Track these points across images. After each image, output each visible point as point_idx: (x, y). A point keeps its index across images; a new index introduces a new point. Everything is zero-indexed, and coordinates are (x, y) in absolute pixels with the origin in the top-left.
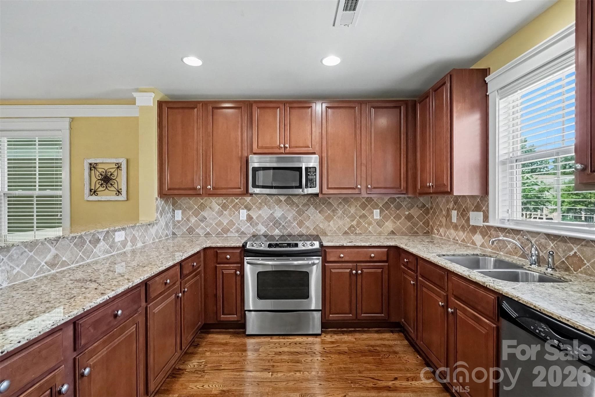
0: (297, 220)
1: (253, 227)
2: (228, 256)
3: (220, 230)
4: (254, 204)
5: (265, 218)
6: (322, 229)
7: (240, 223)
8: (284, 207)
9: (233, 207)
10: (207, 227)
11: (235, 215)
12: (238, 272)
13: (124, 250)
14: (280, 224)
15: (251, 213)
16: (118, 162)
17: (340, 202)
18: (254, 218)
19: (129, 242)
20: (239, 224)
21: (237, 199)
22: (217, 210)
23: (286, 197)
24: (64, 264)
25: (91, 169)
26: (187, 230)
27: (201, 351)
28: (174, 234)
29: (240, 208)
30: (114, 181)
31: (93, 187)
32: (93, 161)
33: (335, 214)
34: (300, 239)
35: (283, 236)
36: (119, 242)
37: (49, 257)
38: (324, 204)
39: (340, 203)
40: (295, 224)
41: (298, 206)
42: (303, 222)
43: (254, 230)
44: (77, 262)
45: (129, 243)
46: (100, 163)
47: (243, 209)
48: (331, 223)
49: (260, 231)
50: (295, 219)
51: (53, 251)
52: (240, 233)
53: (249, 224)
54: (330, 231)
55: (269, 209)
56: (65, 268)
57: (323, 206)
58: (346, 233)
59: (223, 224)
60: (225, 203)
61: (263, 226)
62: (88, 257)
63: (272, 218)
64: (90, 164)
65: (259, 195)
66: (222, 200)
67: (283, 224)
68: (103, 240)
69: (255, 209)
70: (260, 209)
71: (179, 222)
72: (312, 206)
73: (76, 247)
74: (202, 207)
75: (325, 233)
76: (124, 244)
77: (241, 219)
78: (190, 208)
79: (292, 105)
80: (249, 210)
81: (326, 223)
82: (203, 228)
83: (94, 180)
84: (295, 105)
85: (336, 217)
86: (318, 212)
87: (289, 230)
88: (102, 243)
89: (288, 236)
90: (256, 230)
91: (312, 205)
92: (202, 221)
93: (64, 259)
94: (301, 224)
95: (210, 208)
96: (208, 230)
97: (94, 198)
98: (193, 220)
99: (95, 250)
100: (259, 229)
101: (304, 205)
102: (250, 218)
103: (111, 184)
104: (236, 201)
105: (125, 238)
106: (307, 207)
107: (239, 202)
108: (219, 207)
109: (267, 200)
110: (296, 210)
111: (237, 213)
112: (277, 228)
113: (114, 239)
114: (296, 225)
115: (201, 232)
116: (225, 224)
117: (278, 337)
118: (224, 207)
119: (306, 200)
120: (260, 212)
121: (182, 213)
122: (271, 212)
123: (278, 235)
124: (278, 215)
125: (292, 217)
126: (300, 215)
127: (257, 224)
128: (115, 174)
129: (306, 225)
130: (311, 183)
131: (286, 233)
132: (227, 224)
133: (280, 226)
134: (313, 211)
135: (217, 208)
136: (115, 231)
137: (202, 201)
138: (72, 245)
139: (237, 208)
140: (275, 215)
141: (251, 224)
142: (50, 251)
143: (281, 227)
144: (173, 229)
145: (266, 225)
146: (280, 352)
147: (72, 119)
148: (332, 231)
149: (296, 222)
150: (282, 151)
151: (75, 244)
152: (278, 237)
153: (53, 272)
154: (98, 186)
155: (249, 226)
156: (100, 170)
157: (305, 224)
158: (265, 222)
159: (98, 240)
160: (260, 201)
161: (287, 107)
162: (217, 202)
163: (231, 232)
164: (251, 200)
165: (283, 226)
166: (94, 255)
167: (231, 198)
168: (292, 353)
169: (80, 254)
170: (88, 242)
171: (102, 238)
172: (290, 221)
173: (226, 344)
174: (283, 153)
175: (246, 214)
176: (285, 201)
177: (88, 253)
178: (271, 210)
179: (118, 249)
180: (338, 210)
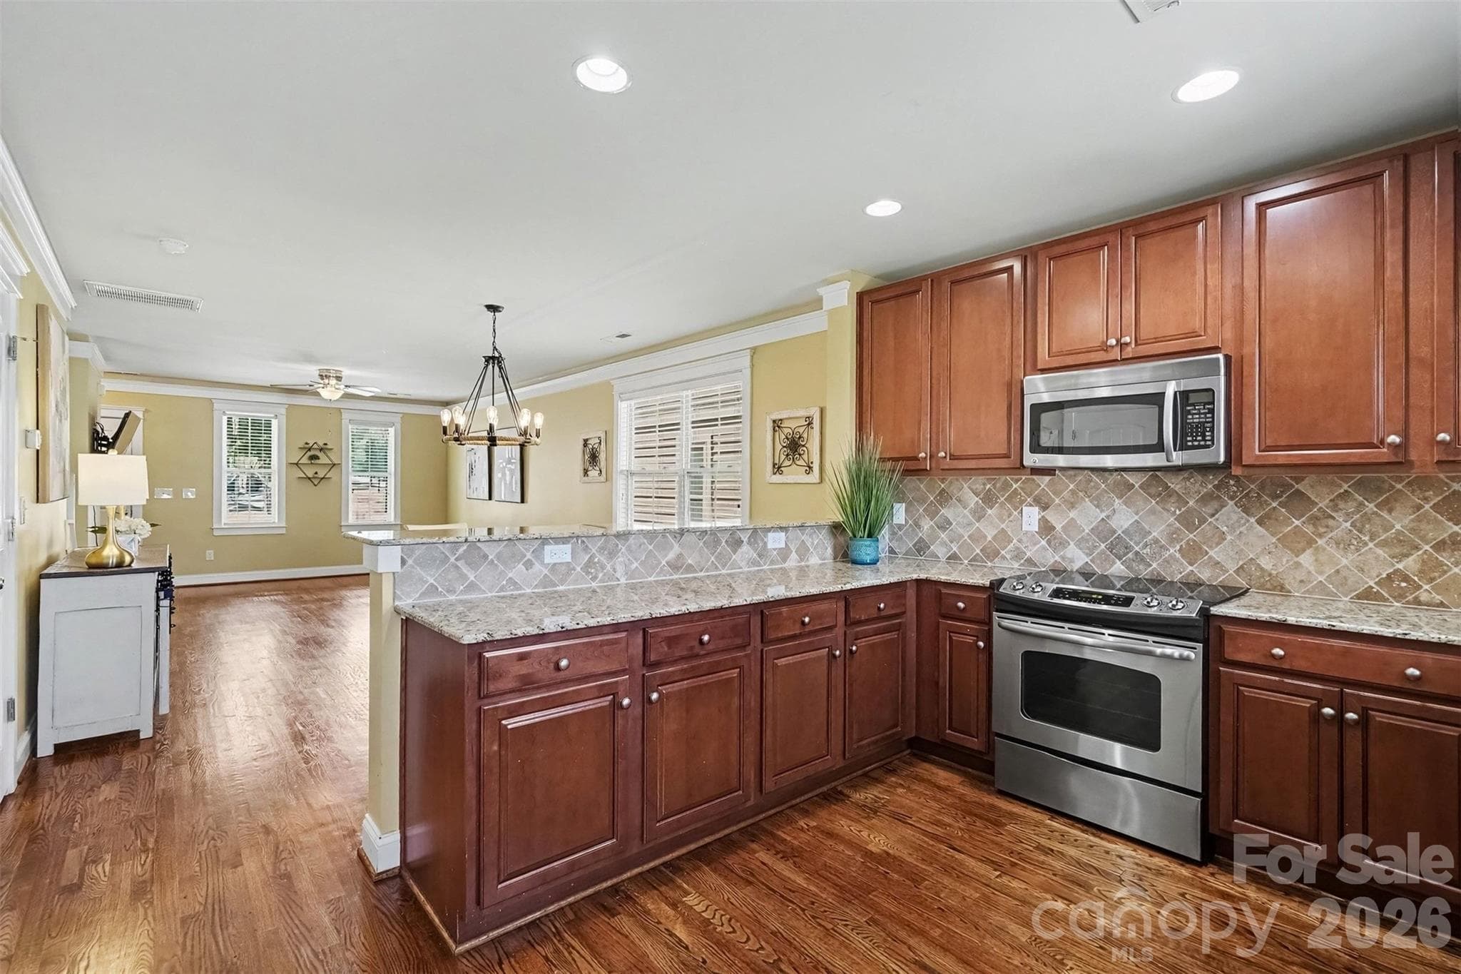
0: (1179, 540)
1: (1055, 550)
2: (961, 605)
3: (978, 551)
4: (1057, 493)
5: (1087, 531)
6: (1270, 575)
7: (1025, 539)
8: (1140, 503)
9: (1009, 499)
10: (952, 542)
11: (1010, 519)
12: (981, 644)
13: (784, 566)
14: (1128, 548)
15: (1051, 516)
16: (808, 414)
17: (1342, 491)
18: (1059, 527)
19: (794, 552)
20: (1020, 541)
21: (1017, 481)
22: (972, 505)
23: (1144, 478)
24: (690, 568)
25: (774, 430)
26: (914, 546)
27: (892, 782)
28: (892, 551)
29: (1022, 502)
30: (805, 449)
31: (777, 461)
32: (776, 416)
33: (1322, 530)
34: (1190, 594)
35: (1137, 580)
36: (775, 549)
37: (671, 556)
38: (1275, 497)
39: (1345, 496)
40: (1173, 550)
41: (1182, 501)
42: (1201, 548)
43: (1057, 558)
44: (707, 570)
45: (794, 556)
46: (786, 419)
47: (1031, 505)
48: (1306, 559)
49: (1072, 561)
50: (1173, 537)
51: (676, 549)
52: (1022, 561)
53: (1044, 543)
54: (1302, 581)
55: (1097, 506)
56: (692, 575)
57: (1274, 505)
58: (1367, 595)
59: (985, 537)
60: (990, 490)
61: (1080, 549)
62: (724, 566)
63: (1103, 531)
64: (774, 421)
65: (1072, 472)
66: (984, 484)
67: (1137, 549)
68: (749, 543)
69: (1060, 505)
70: (1072, 506)
71: (900, 527)
72: (1231, 503)
73: (707, 547)
74: (944, 497)
75: (1282, 588)
76: (784, 554)
77: (1025, 528)
78: (922, 500)
79: (1141, 230)
80: (1045, 507)
81: (1287, 558)
82: (944, 544)
83: (778, 447)
84: (1152, 226)
85: (1324, 540)
86: (1253, 520)
87: (1154, 565)
88: (745, 548)
89: (1152, 581)
90: (1063, 558)
91: (1232, 498)
92: (943, 528)
93: (690, 561)
94: (1193, 552)
95: (959, 501)
96: (955, 549)
97: (777, 478)
98: (927, 524)
99: (734, 557)
100: (1069, 555)
101: (1205, 499)
102: (1046, 528)
103: (800, 455)
104: (1015, 486)
105: (786, 544)
106: (1215, 504)
107: (1022, 488)
108: (977, 499)
109: (1092, 484)
110: (1178, 512)
111: (1015, 513)
112: (1120, 559)
113: (765, 544)
114: (1178, 555)
115: (942, 552)
116: (989, 538)
117: (1071, 822)
118: (989, 499)
119: (1210, 486)
120: (1072, 514)
121: (906, 511)
122: (1103, 515)
123: (1121, 578)
124: (1122, 522)
125: (1163, 531)
126: (1190, 527)
127: (1064, 544)
128: (805, 435)
129: (1210, 558)
130: (1197, 436)
131: (1145, 572)
132: (995, 538)
133: (1126, 554)
134: (1235, 517)
135: (973, 500)
136: (769, 530)
137: (943, 486)
138: (701, 544)
139: (1016, 501)
140: (1113, 523)
141: (1049, 542)
142: (672, 547)
143: (1130, 555)
144: (891, 541)
145: (1088, 548)
146: (1052, 850)
147: (754, 350)
148: (1310, 582)
149: (1178, 547)
150: (1116, 354)
151: (704, 543)
152: (1122, 583)
153: (675, 577)
154: (783, 457)
155: (1044, 548)
156: (786, 431)
157: (1207, 553)
158: (1087, 541)
159: (739, 543)
160: (1072, 486)
161: (1128, 238)
162: (974, 487)
163: (1004, 558)
164: (1049, 484)
165: (1137, 553)
166: (732, 564)
167: (1003, 478)
168: (1079, 863)
169: (713, 559)
170: (724, 544)
171: (745, 540)
172: (1156, 541)
173: (944, 789)
174: (1117, 360)
175: (1037, 517)
176: (1141, 487)
177: (723, 560)
178: (1102, 511)
179: (772, 562)
180: (1333, 518)
